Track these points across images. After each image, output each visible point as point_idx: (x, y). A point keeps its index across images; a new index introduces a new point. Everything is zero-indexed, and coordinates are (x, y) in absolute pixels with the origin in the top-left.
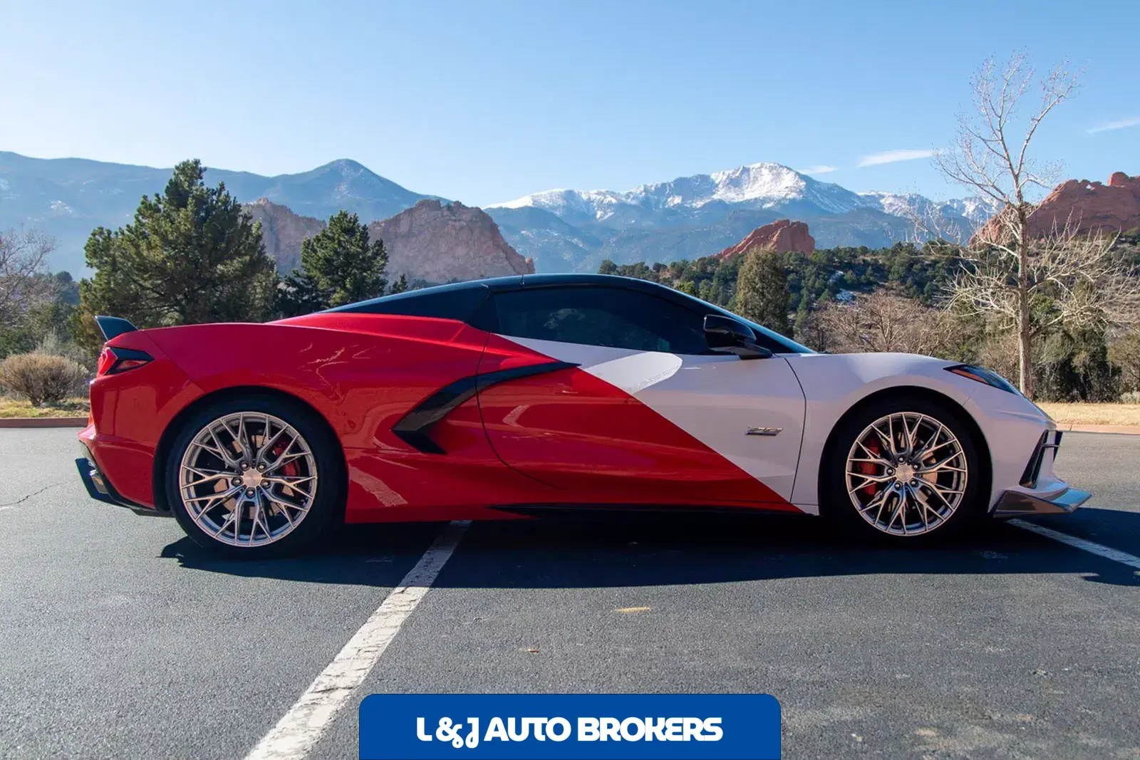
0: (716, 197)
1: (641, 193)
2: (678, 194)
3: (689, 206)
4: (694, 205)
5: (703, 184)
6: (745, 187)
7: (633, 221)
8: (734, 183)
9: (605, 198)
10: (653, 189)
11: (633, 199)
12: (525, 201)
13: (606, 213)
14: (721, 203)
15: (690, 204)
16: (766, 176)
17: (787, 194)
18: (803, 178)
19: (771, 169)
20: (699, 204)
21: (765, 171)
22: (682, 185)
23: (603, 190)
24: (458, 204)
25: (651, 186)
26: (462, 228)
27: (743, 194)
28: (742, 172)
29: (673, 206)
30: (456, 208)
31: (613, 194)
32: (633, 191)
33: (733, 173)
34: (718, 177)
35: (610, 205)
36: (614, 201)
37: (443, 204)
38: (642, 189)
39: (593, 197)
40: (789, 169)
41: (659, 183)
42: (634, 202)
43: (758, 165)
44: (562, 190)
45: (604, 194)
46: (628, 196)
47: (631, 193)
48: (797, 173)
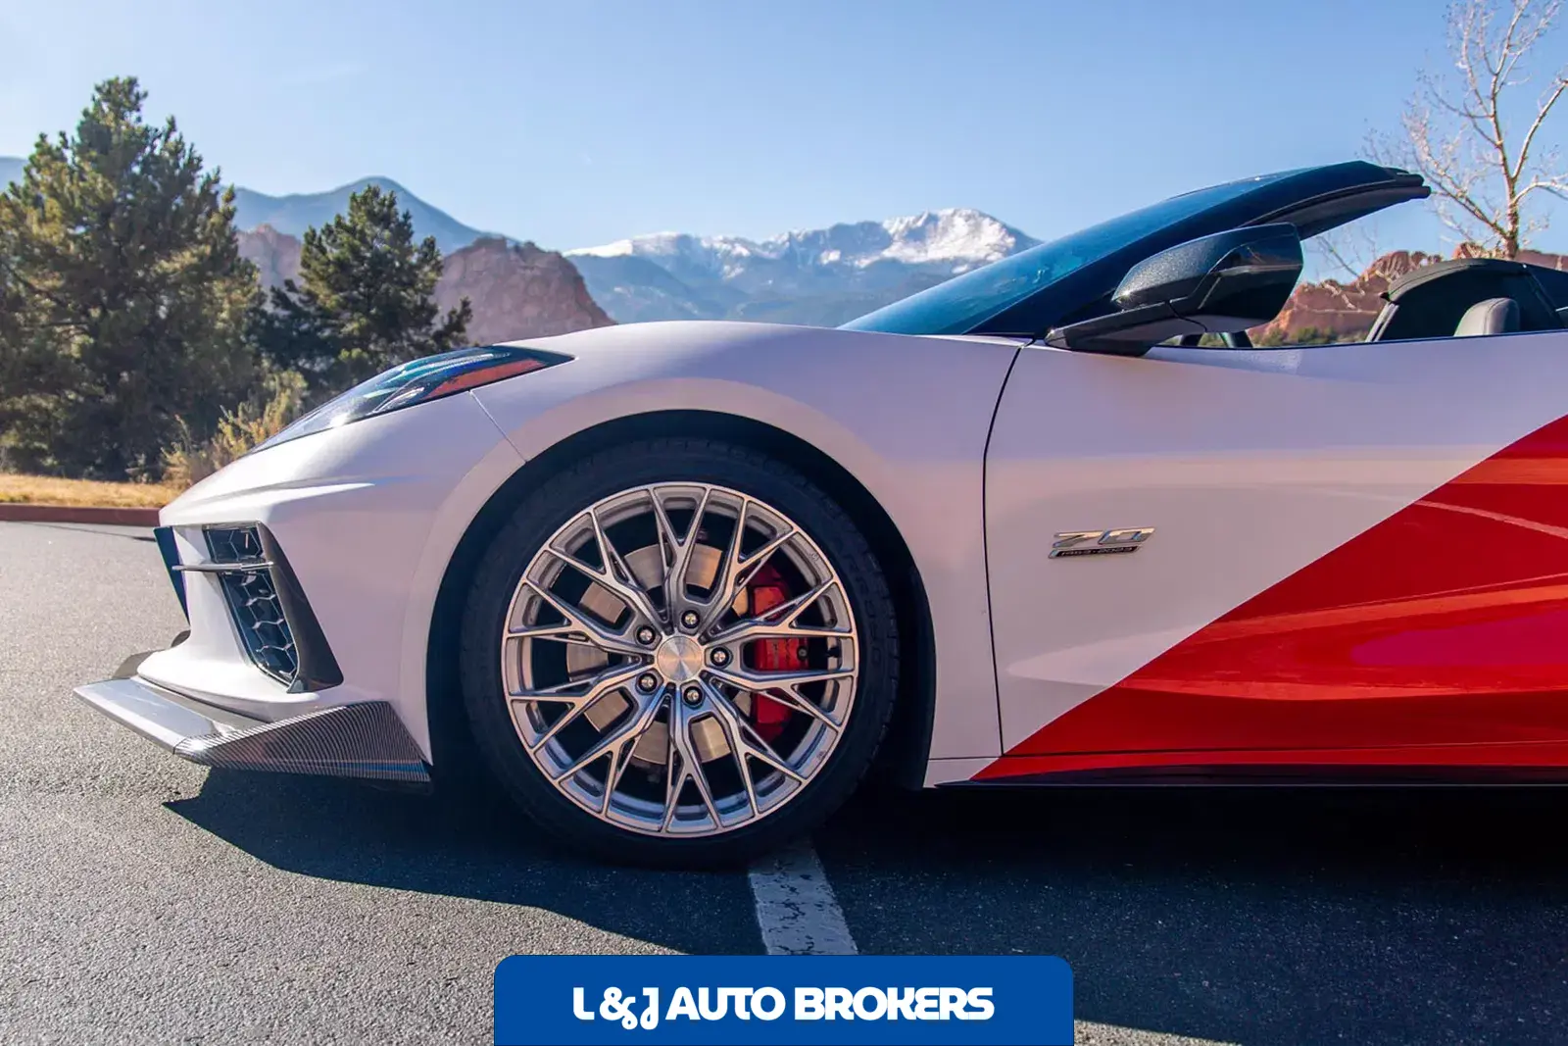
0: (887, 253)
1: (784, 243)
2: (835, 248)
3: (849, 264)
4: (856, 263)
5: (871, 235)
6: (929, 241)
7: (770, 282)
8: (915, 235)
9: (734, 247)
10: (800, 238)
11: (771, 251)
12: (621, 247)
13: (733, 269)
14: (894, 262)
15: (851, 261)
16: (960, 225)
17: (988, 255)
18: (1011, 232)
19: (968, 218)
20: (864, 262)
21: (959, 221)
22: (841, 236)
23: (731, 237)
24: (531, 245)
25: (798, 235)
26: (534, 279)
27: (926, 251)
28: (927, 222)
29: (827, 265)
30: (527, 252)
31: (744, 243)
32: (772, 239)
33: (915, 222)
34: (894, 226)
35: (739, 257)
36: (745, 252)
37: (510, 245)
38: (785, 237)
39: (717, 246)
40: (994, 219)
41: (810, 229)
42: (773, 256)
43: (950, 211)
44: (674, 234)
45: (732, 243)
46: (765, 246)
47: (770, 243)
48: (1004, 226)
